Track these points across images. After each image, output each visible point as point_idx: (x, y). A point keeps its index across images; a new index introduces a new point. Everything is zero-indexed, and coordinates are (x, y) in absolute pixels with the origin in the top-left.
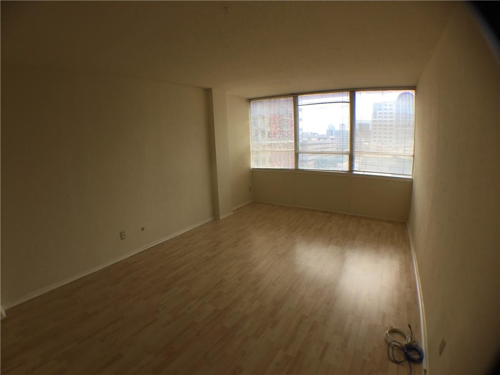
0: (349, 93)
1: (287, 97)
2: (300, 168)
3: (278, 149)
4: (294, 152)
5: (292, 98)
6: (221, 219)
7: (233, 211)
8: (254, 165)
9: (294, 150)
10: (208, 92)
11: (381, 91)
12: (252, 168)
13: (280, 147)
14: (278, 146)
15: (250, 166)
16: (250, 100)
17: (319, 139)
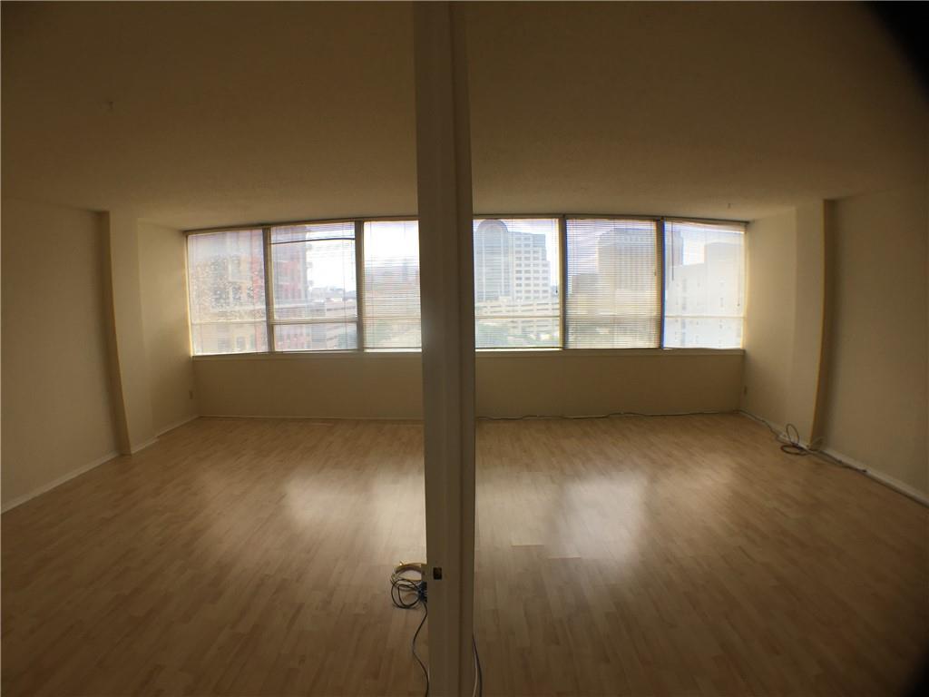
0: (353, 224)
1: (251, 229)
2: (278, 349)
3: (238, 320)
4: (265, 324)
5: (261, 232)
6: (133, 452)
7: (159, 437)
8: (196, 349)
9: (265, 319)
10: (101, 218)
11: (402, 222)
12: (192, 354)
13: (241, 316)
14: (238, 314)
15: (189, 351)
16: (186, 233)
17: (345, 299)
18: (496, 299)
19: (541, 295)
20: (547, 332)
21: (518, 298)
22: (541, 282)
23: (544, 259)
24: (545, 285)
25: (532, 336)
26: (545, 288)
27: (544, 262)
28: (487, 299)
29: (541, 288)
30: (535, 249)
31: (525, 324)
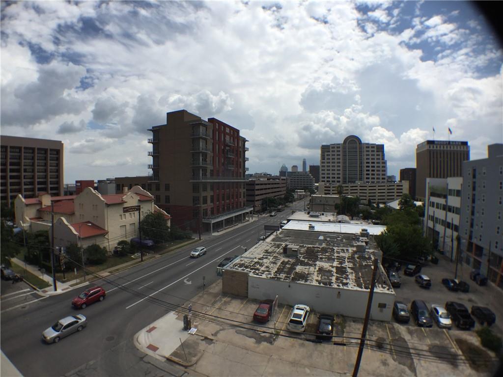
18: (354, 182)
19: (381, 180)
20: (384, 203)
21: (367, 182)
22: (381, 173)
23: (383, 159)
24: (384, 175)
25: (375, 205)
26: (384, 177)
27: (383, 161)
28: (349, 182)
29: (381, 177)
30: (378, 153)
31: (371, 198)
